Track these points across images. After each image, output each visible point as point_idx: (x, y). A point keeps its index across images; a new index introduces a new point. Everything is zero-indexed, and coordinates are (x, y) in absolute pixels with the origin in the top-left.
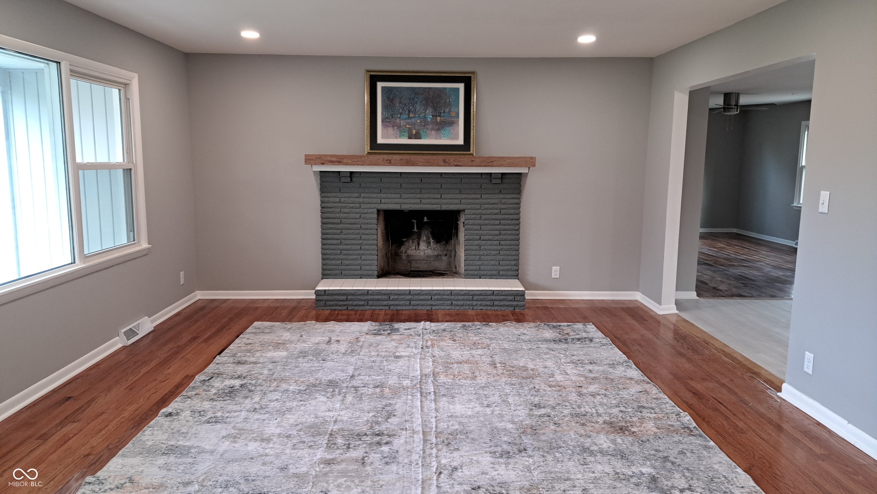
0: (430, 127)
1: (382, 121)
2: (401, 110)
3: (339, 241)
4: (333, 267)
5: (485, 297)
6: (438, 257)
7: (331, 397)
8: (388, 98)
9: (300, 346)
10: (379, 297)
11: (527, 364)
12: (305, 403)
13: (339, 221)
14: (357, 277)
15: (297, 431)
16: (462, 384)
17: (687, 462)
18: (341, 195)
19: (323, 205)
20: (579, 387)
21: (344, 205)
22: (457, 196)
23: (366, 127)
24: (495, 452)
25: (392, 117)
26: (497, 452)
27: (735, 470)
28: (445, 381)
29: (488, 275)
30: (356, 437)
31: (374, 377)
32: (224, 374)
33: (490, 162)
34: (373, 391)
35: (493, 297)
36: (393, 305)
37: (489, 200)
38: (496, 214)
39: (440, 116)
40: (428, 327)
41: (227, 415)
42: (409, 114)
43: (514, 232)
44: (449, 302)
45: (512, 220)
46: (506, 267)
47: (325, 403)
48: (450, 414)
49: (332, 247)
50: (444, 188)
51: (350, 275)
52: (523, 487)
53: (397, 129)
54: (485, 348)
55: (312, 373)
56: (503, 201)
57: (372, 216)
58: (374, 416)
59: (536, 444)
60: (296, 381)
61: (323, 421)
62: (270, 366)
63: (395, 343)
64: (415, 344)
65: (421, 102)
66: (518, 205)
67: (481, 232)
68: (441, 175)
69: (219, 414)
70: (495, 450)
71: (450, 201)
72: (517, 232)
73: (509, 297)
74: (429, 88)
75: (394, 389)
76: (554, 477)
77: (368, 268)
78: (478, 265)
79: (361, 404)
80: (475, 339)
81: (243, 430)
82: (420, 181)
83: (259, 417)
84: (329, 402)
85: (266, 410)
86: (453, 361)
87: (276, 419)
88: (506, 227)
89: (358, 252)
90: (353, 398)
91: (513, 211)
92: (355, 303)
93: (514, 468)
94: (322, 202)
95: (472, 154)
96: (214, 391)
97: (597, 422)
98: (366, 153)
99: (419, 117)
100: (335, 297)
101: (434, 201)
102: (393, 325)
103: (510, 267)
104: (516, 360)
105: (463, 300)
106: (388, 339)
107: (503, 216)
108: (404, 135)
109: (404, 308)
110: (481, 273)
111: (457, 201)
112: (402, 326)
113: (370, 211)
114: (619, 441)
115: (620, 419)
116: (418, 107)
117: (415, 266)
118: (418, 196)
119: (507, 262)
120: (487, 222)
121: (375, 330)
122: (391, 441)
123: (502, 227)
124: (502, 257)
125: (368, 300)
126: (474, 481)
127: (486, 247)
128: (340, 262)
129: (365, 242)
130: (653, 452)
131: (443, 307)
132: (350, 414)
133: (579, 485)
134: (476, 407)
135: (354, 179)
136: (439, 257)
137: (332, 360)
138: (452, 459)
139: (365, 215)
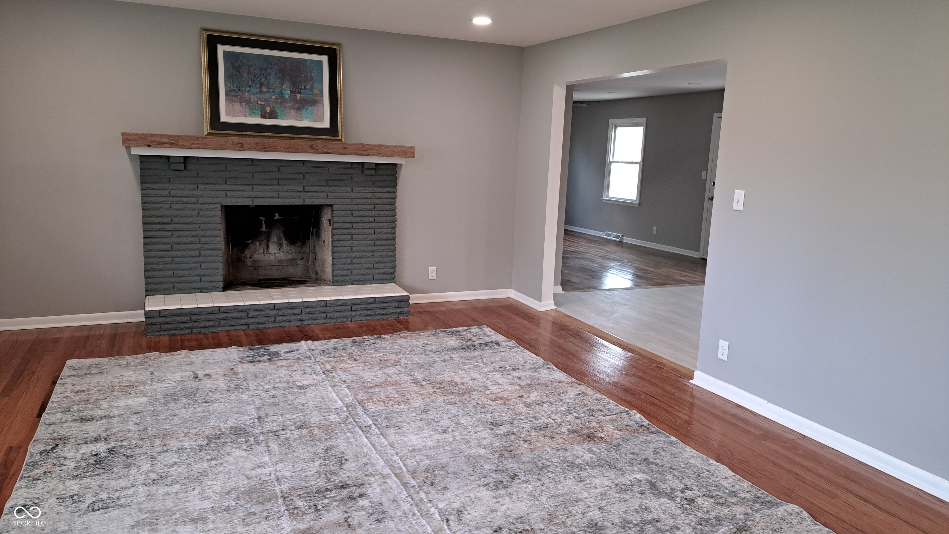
0: (288, 105)
1: (226, 95)
2: (250, 82)
3: (168, 246)
4: (162, 280)
5: (366, 306)
6: (292, 262)
7: (249, 449)
8: (233, 66)
9: (160, 388)
10: (235, 315)
11: (452, 377)
12: (219, 462)
13: (169, 220)
14: (196, 291)
15: (234, 499)
16: (398, 410)
17: (667, 461)
18: (171, 186)
19: (146, 199)
20: (520, 396)
21: (175, 199)
22: (323, 189)
23: (204, 101)
24: (488, 484)
25: (239, 90)
26: (490, 483)
27: (708, 462)
28: (377, 409)
29: (361, 281)
30: (317, 495)
31: (288, 416)
32: (72, 438)
33: (365, 150)
34: (298, 433)
35: (374, 306)
36: (253, 323)
37: (361, 194)
38: (369, 210)
39: (300, 92)
40: (313, 347)
41: (117, 494)
42: (261, 88)
43: (390, 230)
44: (323, 315)
45: (387, 216)
46: (382, 271)
47: (247, 458)
48: (411, 448)
49: (160, 254)
50: (308, 179)
51: (185, 289)
52: (543, 518)
53: (246, 105)
54: (396, 365)
55: (201, 421)
56: (377, 195)
57: (214, 213)
58: (321, 465)
59: (524, 467)
60: (186, 435)
61: (260, 482)
62: (134, 418)
63: (285, 370)
64: (311, 369)
65: (276, 74)
66: (393, 200)
67: (353, 231)
68: (304, 164)
69: (104, 496)
70: (487, 481)
71: (316, 194)
72: (393, 231)
73: (393, 304)
74: (286, 58)
75: (324, 427)
76: (564, 500)
77: (211, 278)
78: (350, 270)
79: (295, 452)
80: (377, 355)
81: (155, 511)
82: (277, 170)
83: (166, 490)
84: (251, 456)
85: (170, 480)
86: (371, 385)
87: (194, 489)
88: (382, 225)
89: (196, 259)
90: (279, 446)
91: (388, 207)
92: (202, 324)
93: (518, 498)
94: (143, 196)
95: (341, 140)
96: (73, 465)
97: (563, 433)
98: (205, 133)
99: (273, 91)
100: (174, 318)
101: (294, 194)
102: (267, 348)
103: (385, 270)
104: (438, 374)
105: (340, 311)
106: (273, 366)
107: (377, 213)
108: (255, 114)
109: (267, 326)
110: (354, 278)
111: (324, 195)
112: (279, 349)
113: (211, 206)
114: (595, 449)
115: (581, 426)
116: (272, 79)
117: (263, 274)
118: (276, 188)
119: (383, 265)
120: (359, 219)
121: (248, 357)
122: (364, 493)
123: (377, 224)
124: (377, 259)
125: (219, 320)
126: (489, 522)
127: (359, 248)
128: (171, 273)
129: (206, 246)
130: (632, 456)
131: (316, 322)
132: (290, 467)
133: (592, 505)
134: (432, 435)
135: (189, 167)
136: (294, 261)
137: (217, 400)
138: (448, 501)
139: (205, 212)
